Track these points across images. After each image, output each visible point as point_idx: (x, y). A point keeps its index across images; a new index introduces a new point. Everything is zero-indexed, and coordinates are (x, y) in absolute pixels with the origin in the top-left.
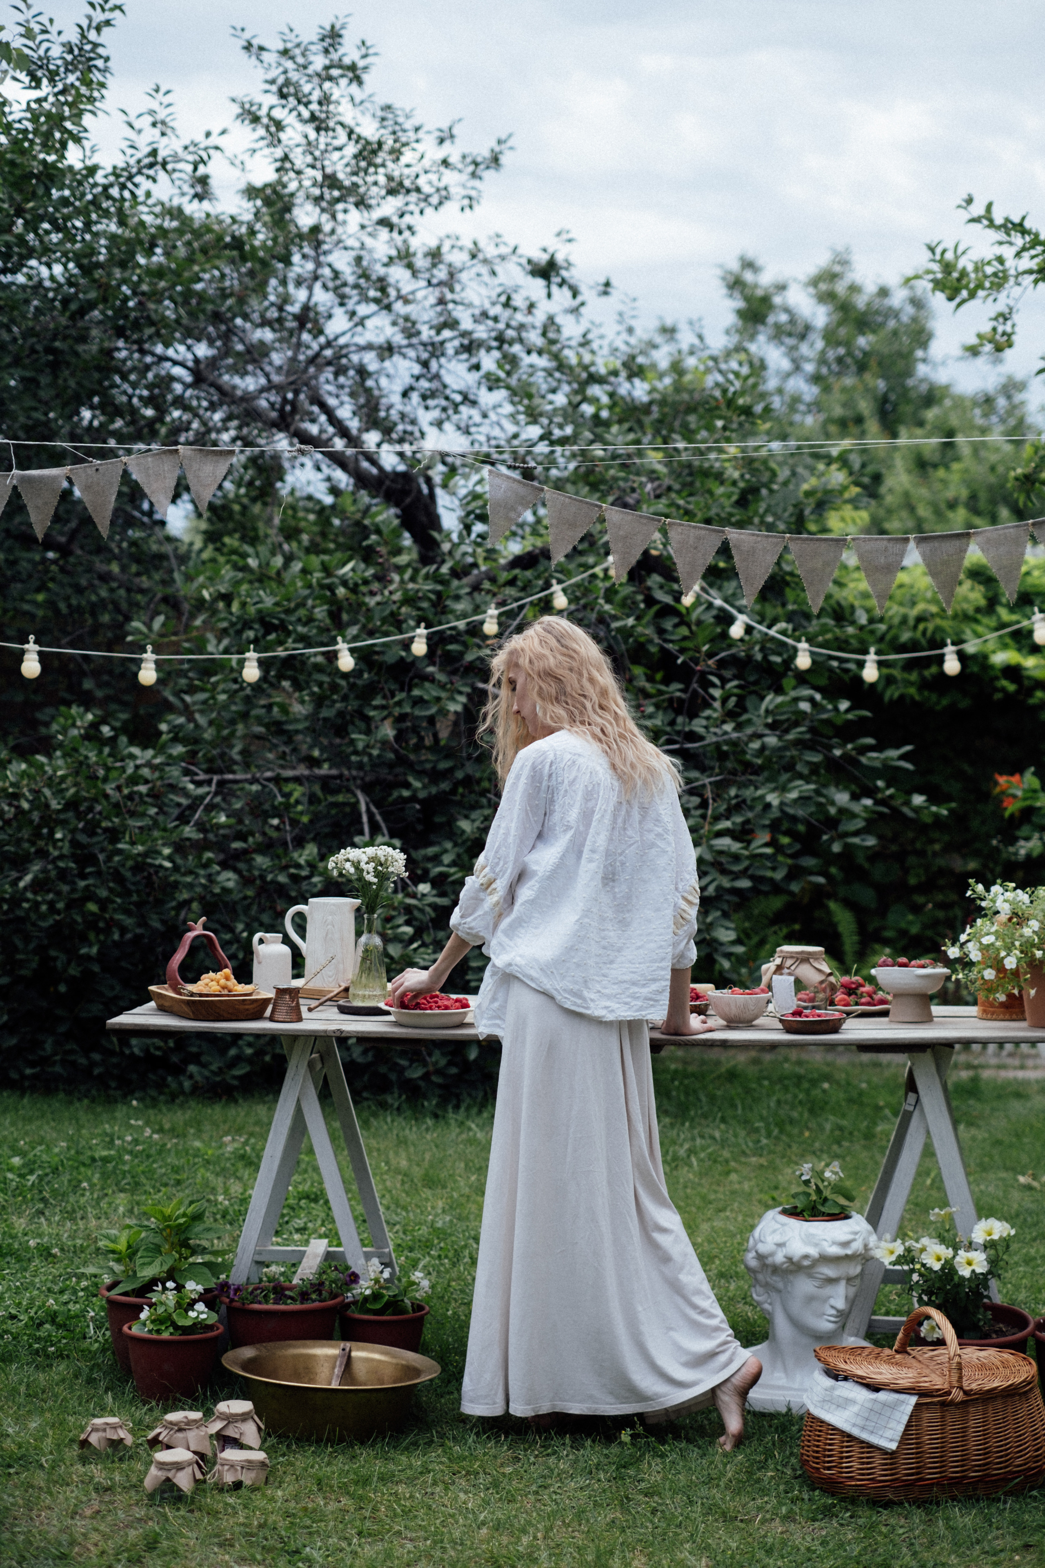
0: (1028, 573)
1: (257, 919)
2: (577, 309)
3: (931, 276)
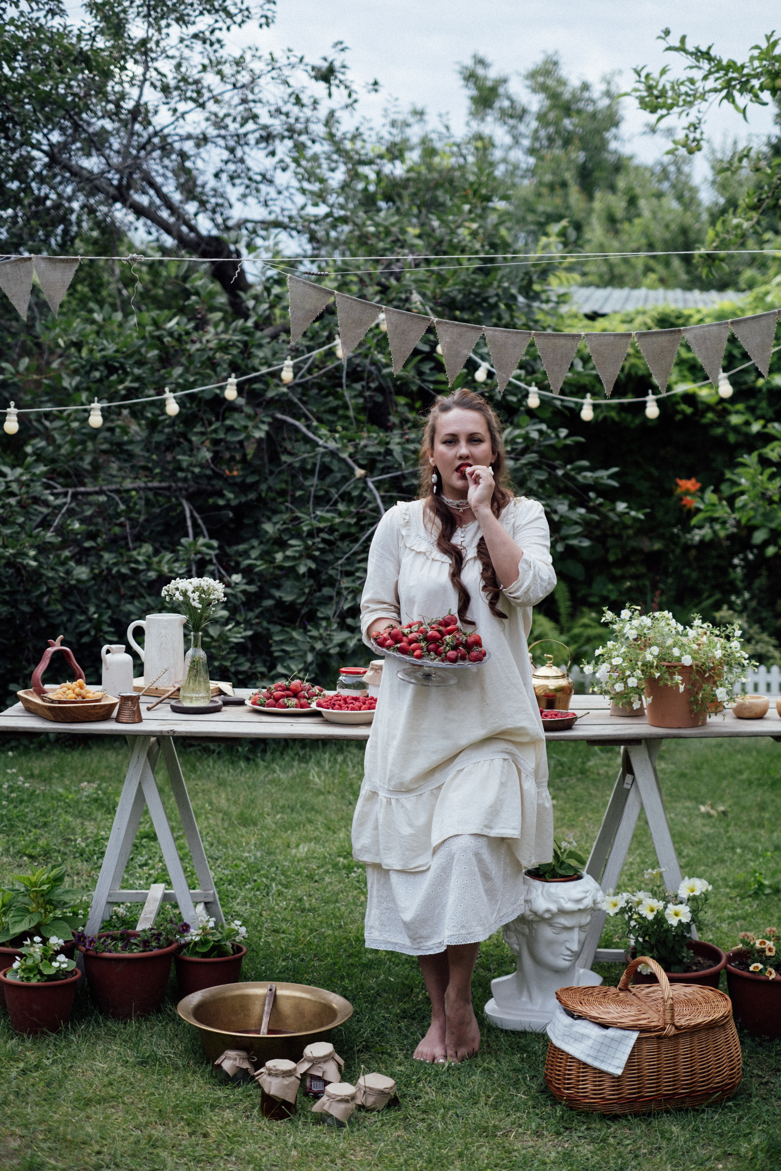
0: (701, 320)
1: (105, 601)
2: (351, 105)
3: (638, 94)
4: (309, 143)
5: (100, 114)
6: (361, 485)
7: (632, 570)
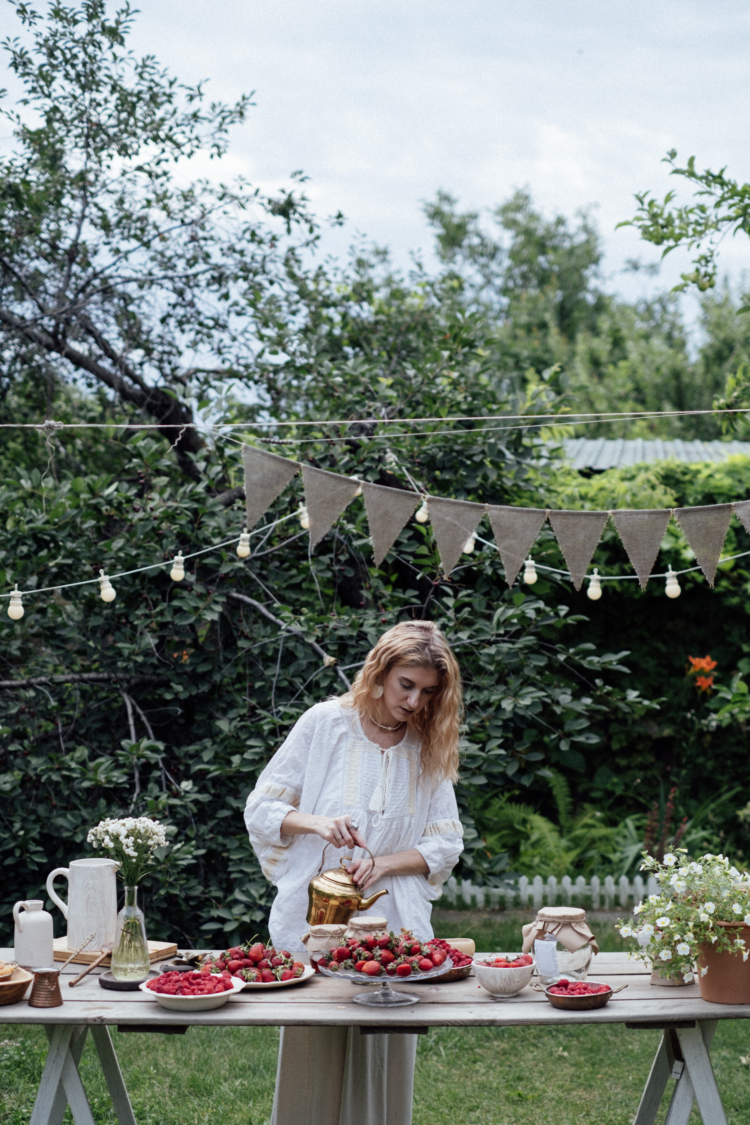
0: (711, 476)
1: (34, 812)
2: (313, 241)
3: (640, 223)
4: (266, 284)
5: (34, 255)
6: (331, 673)
7: (640, 759)
